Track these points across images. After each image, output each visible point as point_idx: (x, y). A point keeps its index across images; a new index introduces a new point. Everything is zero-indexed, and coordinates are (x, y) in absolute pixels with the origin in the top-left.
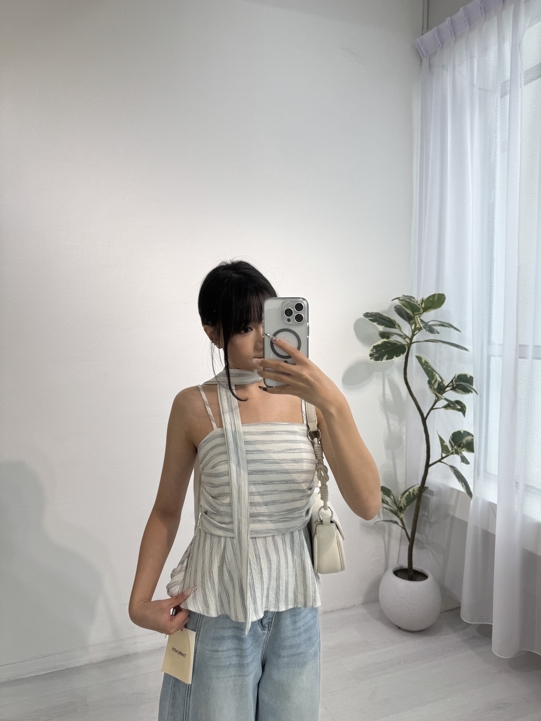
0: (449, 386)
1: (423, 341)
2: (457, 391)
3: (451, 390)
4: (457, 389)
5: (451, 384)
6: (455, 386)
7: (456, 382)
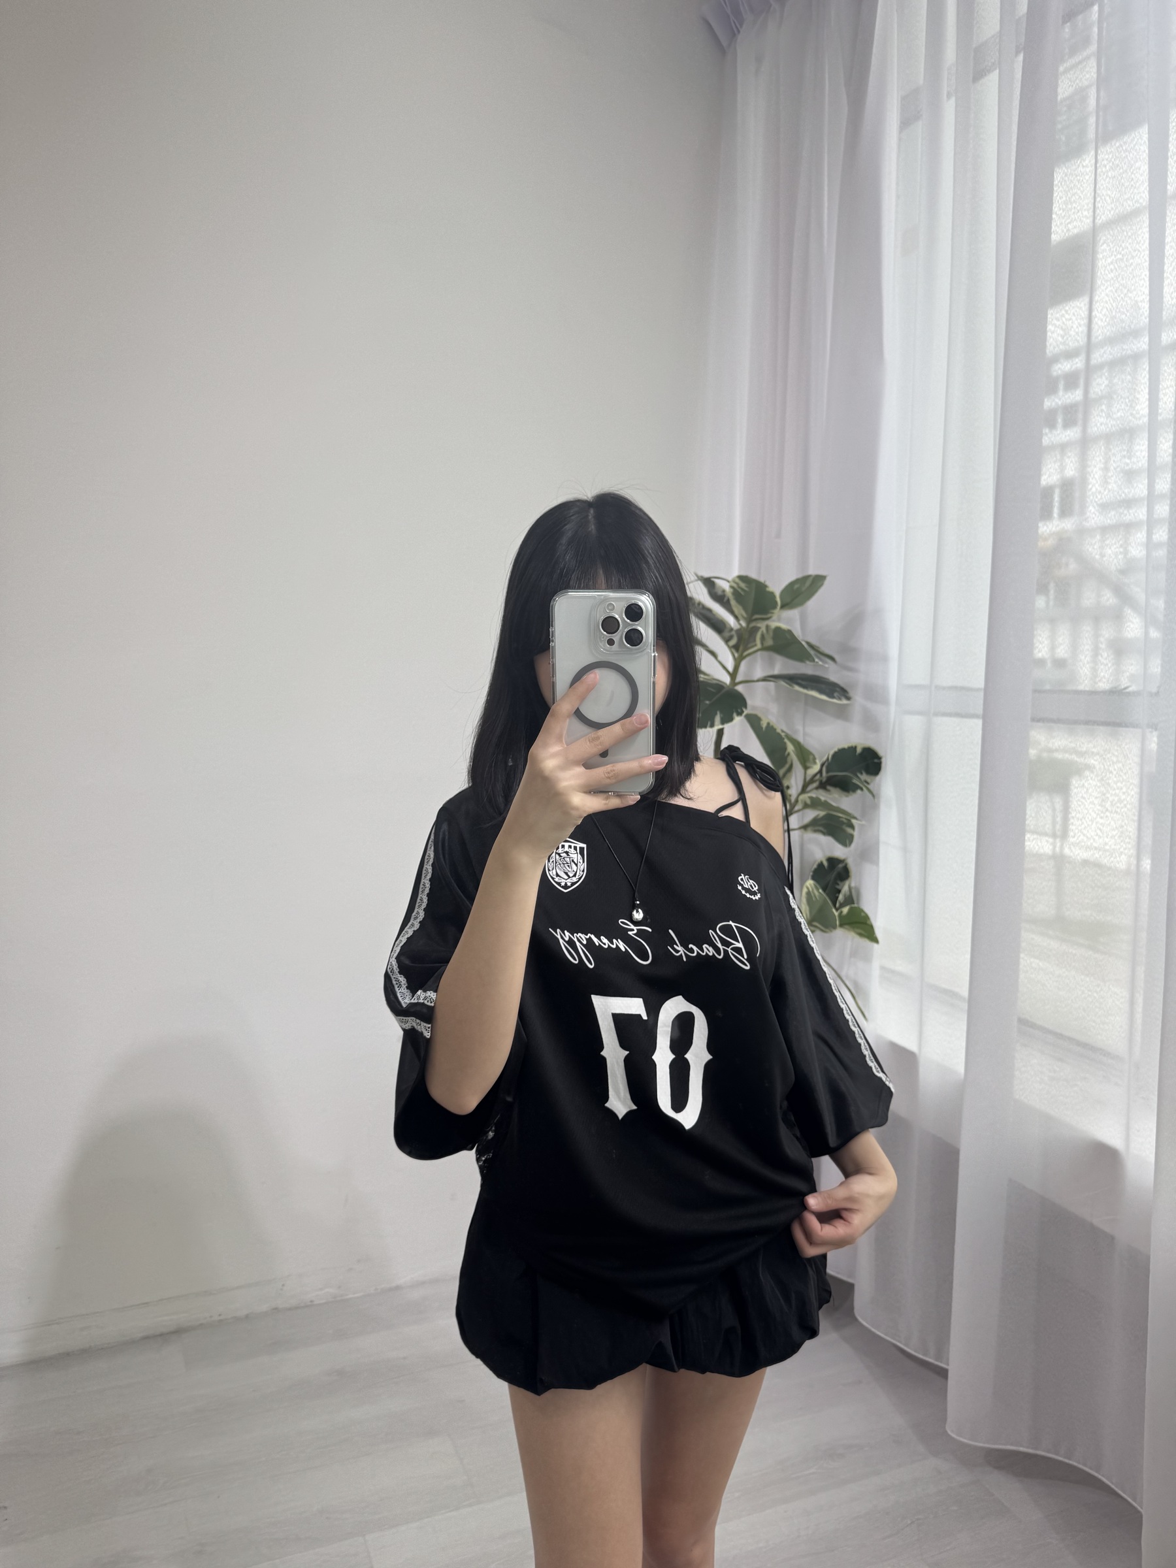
0: (816, 781)
1: (758, 681)
2: (829, 791)
3: (817, 788)
4: (829, 787)
5: (818, 777)
6: (824, 780)
7: (827, 772)
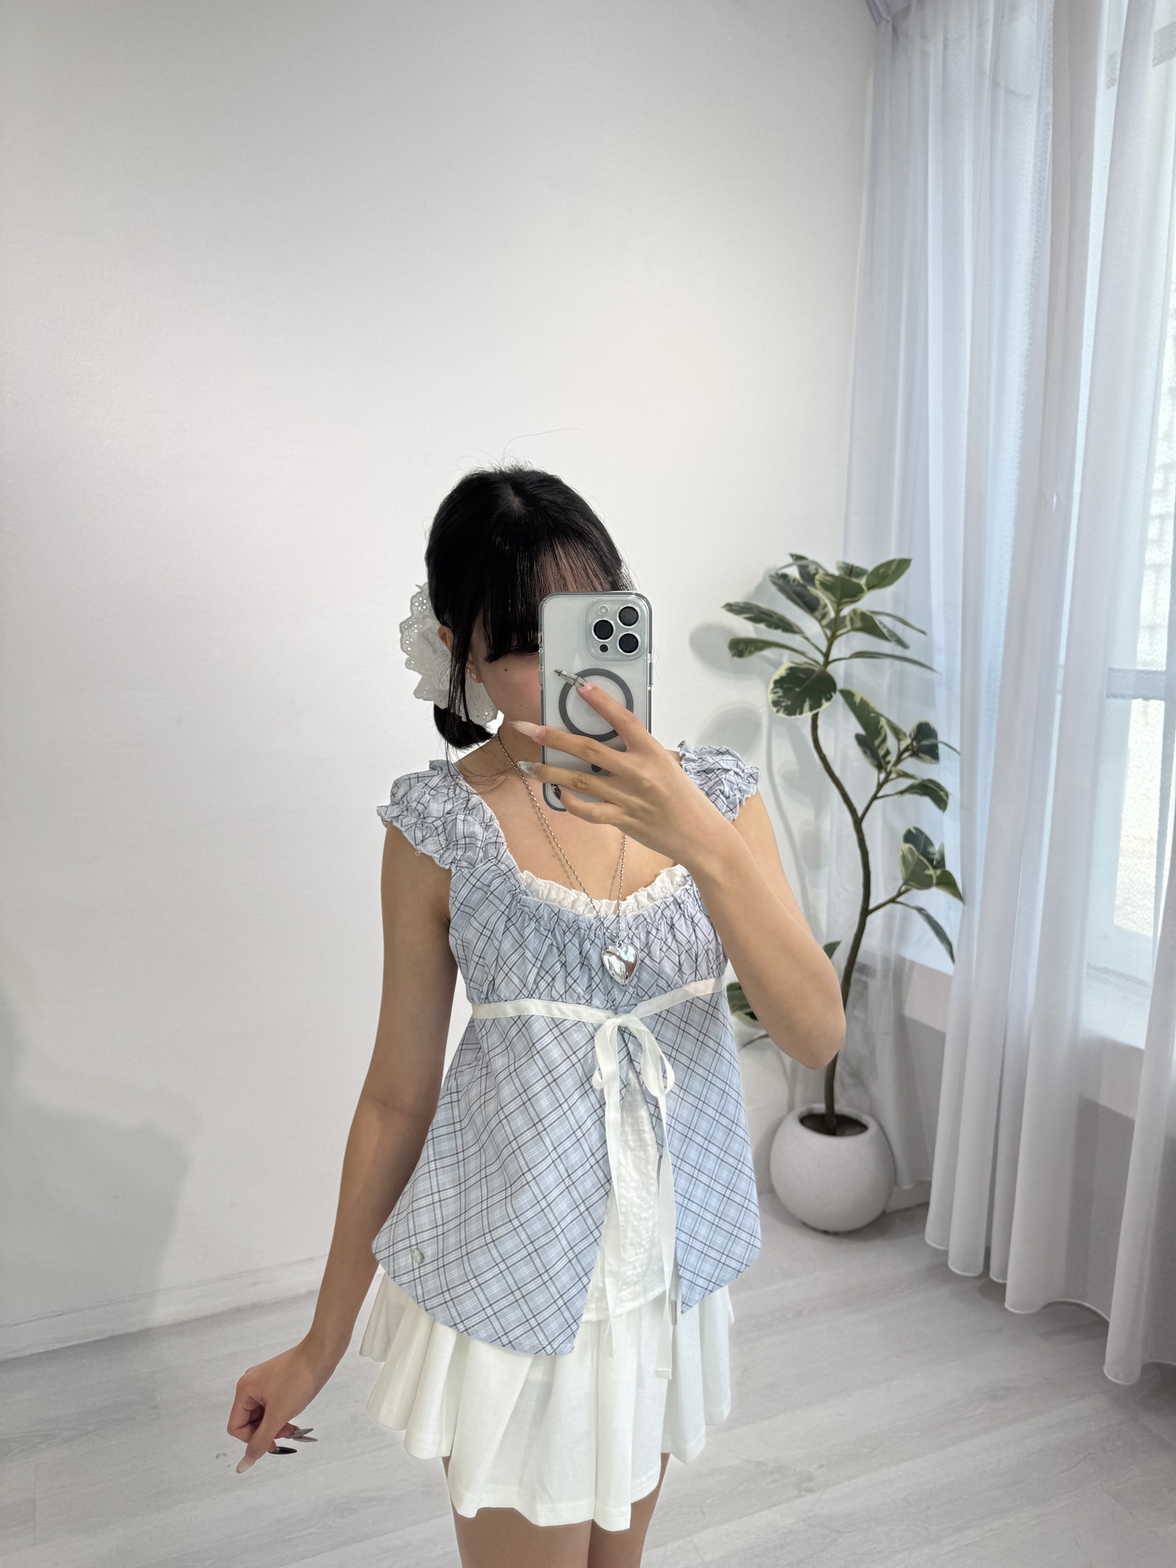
0: (909, 750)
1: (850, 658)
2: (921, 758)
5: (910, 747)
6: (917, 746)
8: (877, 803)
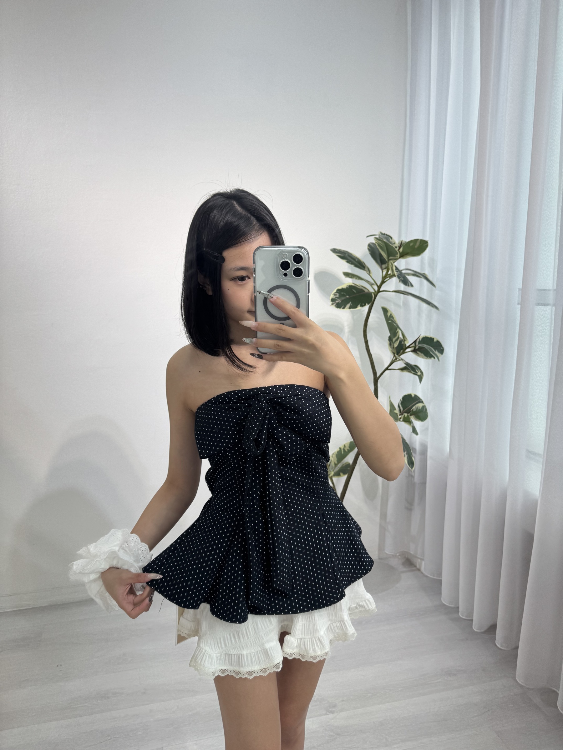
0: (411, 347)
1: (393, 292)
3: (412, 351)
4: (418, 352)
5: (413, 345)
6: (417, 347)
7: (419, 343)
8: (387, 372)
